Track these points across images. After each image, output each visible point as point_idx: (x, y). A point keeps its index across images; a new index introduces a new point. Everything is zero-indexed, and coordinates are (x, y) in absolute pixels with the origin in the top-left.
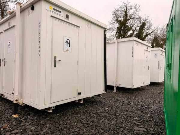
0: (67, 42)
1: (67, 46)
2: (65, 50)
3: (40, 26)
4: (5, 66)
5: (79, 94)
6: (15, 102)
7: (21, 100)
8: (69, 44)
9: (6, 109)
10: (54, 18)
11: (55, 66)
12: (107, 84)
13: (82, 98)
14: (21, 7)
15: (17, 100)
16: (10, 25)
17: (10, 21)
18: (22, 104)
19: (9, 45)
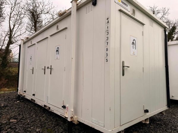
0: (133, 43)
1: (133, 48)
2: (132, 53)
3: (108, 22)
4: (51, 74)
5: (146, 111)
6: (69, 120)
7: (76, 117)
8: (135, 46)
9: (53, 125)
10: (122, 13)
11: (123, 75)
12: (170, 98)
13: (149, 117)
14: (77, 5)
15: (72, 118)
16: (59, 28)
17: (58, 24)
18: (77, 122)
19: (57, 50)
